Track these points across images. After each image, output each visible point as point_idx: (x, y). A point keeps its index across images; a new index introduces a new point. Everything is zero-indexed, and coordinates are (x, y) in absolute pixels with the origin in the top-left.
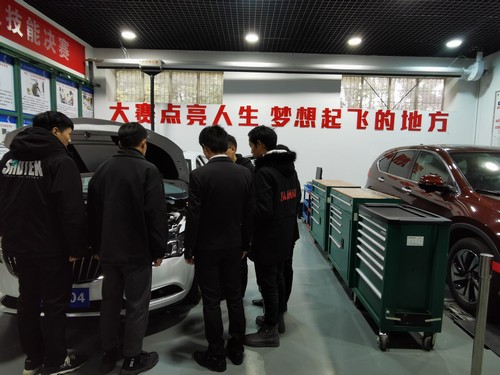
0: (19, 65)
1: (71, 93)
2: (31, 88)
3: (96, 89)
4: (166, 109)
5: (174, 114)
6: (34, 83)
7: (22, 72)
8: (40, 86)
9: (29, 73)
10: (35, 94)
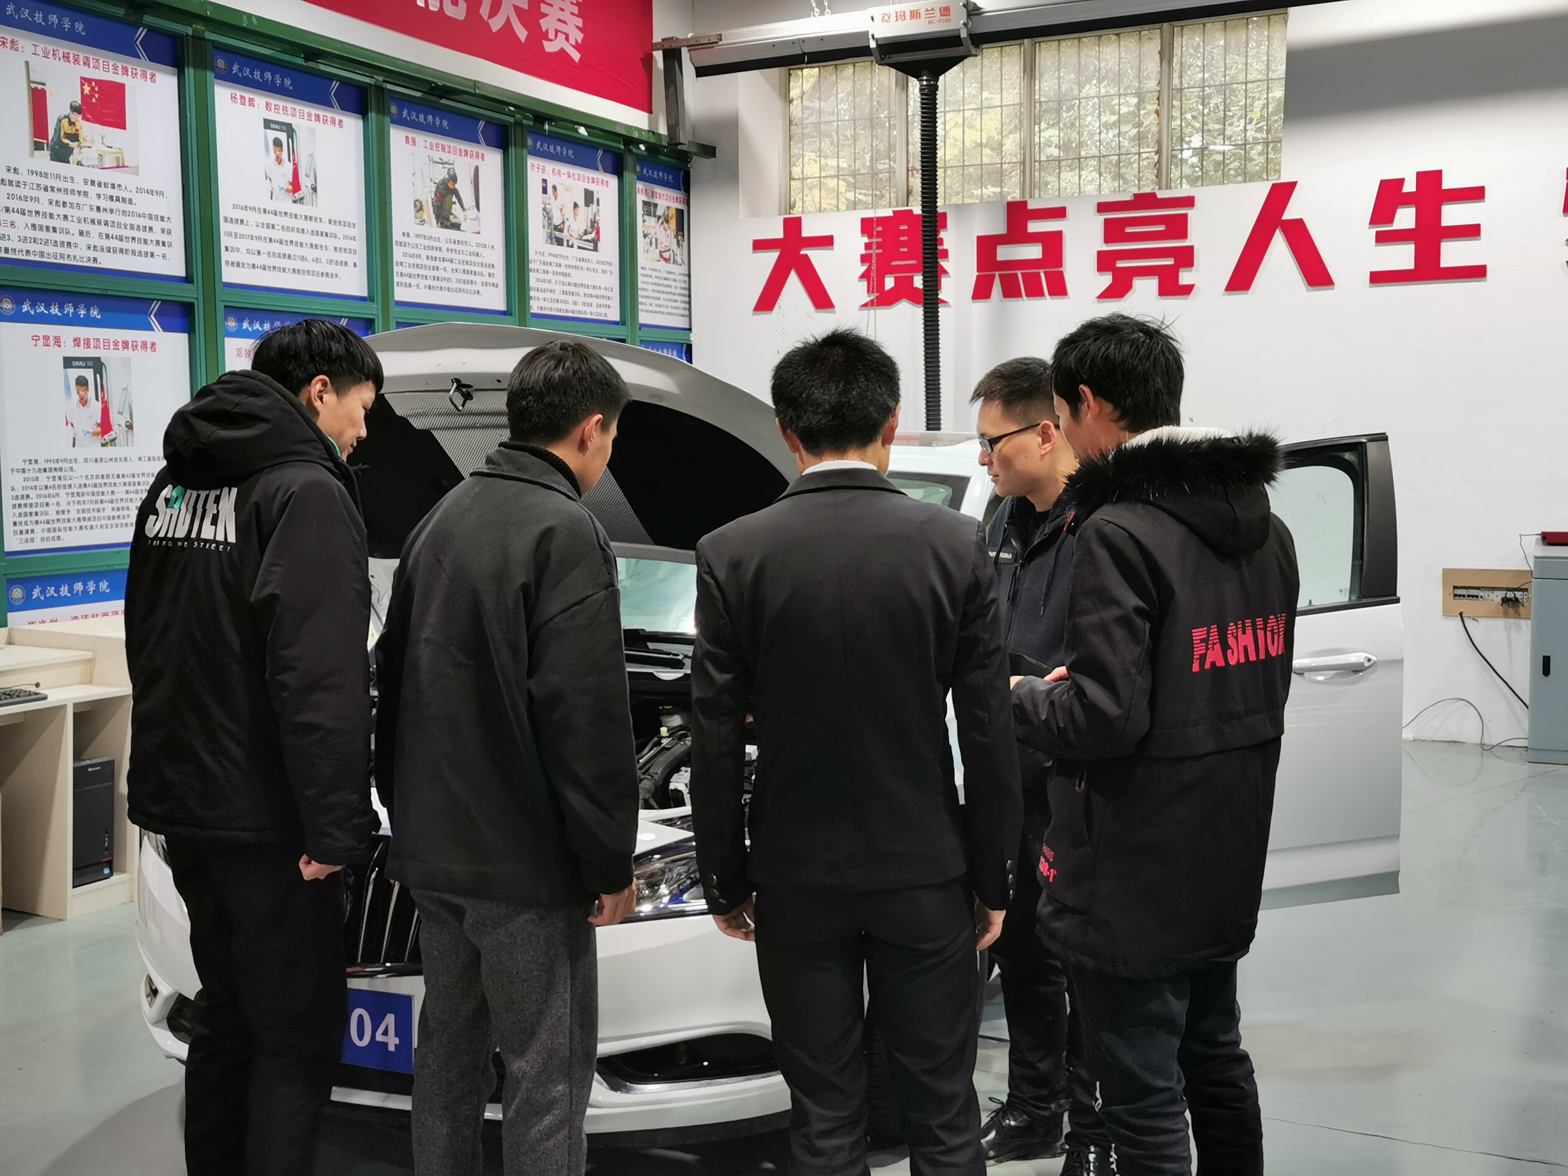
0: (382, 110)
1: (589, 197)
2: (428, 196)
3: (699, 166)
4: (999, 227)
5: (1034, 252)
6: (441, 174)
7: (397, 136)
8: (464, 187)
9: (423, 139)
10: (444, 219)
